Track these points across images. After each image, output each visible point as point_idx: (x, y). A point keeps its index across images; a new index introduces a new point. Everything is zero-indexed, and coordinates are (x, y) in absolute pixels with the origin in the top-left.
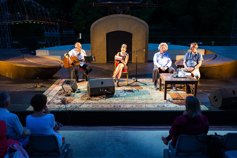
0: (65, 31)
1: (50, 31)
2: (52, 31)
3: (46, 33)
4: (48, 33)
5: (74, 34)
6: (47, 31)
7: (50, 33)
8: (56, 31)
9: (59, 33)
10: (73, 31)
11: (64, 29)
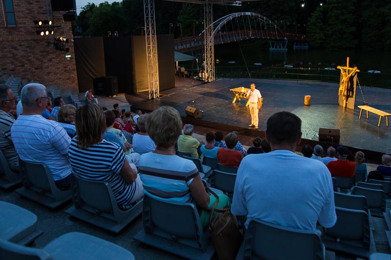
0: (296, 46)
1: (276, 47)
2: (278, 47)
3: (271, 49)
4: (274, 49)
5: (307, 49)
6: (273, 47)
7: (276, 49)
8: (284, 47)
9: (287, 50)
10: (306, 45)
11: (295, 43)
